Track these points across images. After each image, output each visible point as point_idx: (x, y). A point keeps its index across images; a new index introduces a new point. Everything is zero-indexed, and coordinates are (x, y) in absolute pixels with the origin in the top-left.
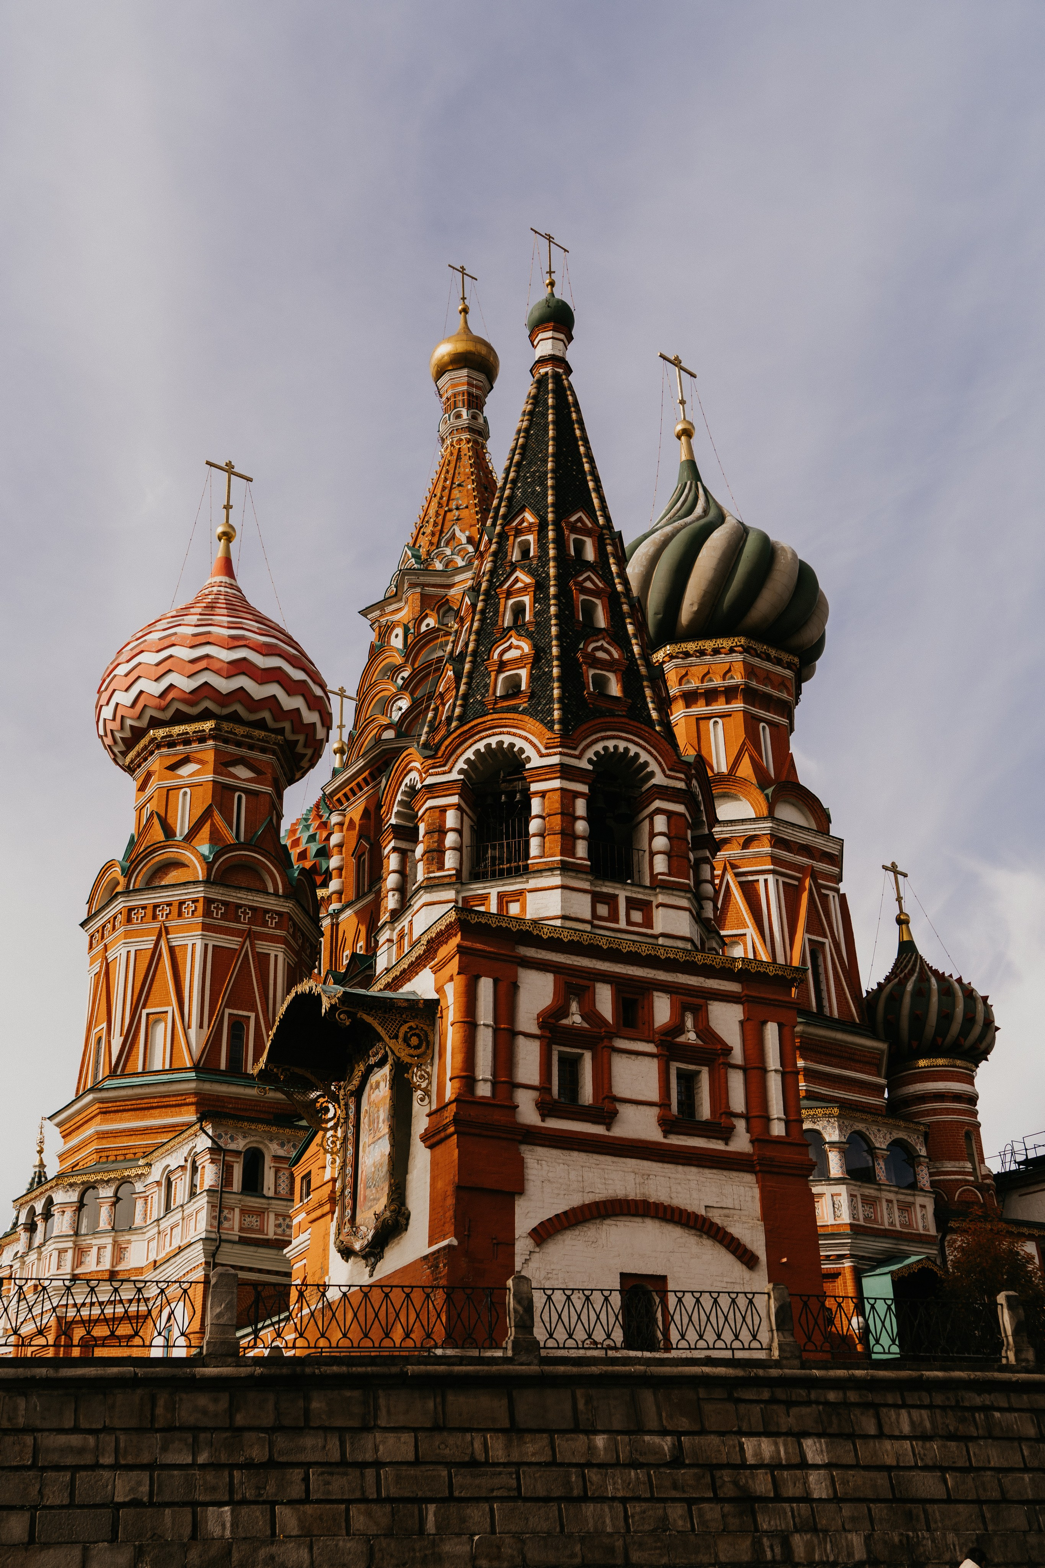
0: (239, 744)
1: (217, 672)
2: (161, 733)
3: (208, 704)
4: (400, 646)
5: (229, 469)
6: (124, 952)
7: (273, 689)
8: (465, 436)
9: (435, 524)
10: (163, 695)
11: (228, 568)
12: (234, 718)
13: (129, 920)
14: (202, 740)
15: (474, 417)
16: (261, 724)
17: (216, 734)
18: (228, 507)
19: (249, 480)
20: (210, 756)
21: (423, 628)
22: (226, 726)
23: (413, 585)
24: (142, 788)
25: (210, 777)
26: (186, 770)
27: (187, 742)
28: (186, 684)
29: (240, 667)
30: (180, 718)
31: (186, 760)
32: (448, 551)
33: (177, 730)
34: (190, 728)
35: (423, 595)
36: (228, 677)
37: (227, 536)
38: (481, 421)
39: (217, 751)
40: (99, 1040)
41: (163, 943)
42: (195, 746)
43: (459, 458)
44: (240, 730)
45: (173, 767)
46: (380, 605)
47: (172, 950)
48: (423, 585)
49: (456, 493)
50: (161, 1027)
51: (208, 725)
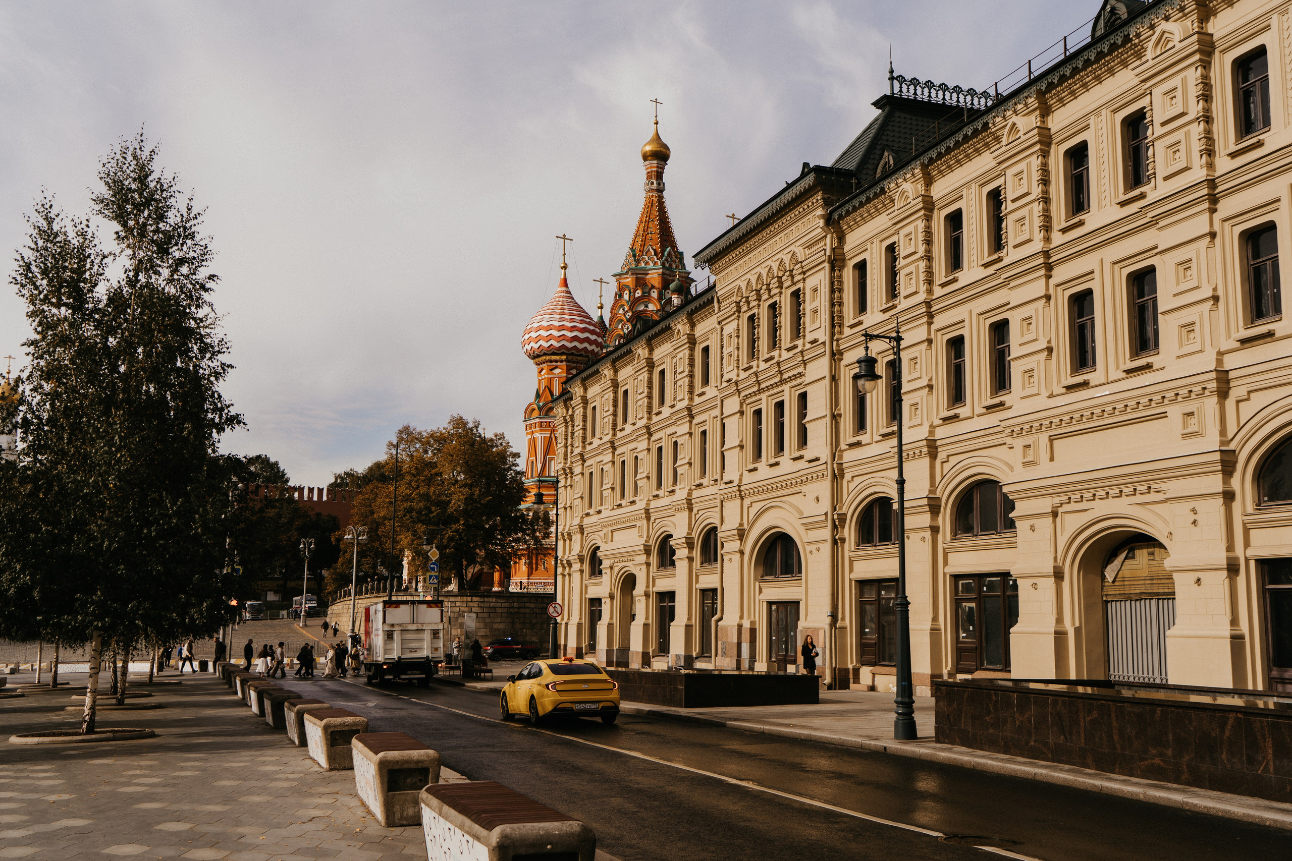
0: (574, 362)
1: (567, 341)
2: (548, 358)
3: (564, 350)
4: (628, 299)
5: (564, 237)
6: (540, 436)
7: (586, 345)
8: (655, 194)
9: (642, 241)
10: (549, 347)
11: (565, 283)
12: (572, 354)
13: (541, 426)
14: (562, 361)
15: (659, 184)
16: (581, 355)
17: (566, 360)
18: (564, 254)
19: (572, 240)
20: (565, 368)
21: (637, 295)
22: (570, 357)
23: (633, 274)
24: (540, 372)
25: (565, 375)
26: (557, 371)
27: (556, 361)
28: (557, 345)
29: (575, 338)
30: (554, 354)
31: (556, 367)
32: (647, 258)
33: (553, 357)
34: (557, 358)
35: (637, 278)
36: (571, 342)
37: (565, 268)
38: (662, 186)
39: (567, 365)
40: (532, 462)
41: (553, 435)
42: (559, 363)
43: (652, 205)
44: (575, 358)
45: (551, 370)
46: (620, 275)
47: (556, 437)
48: (637, 274)
49: (650, 224)
50: (553, 462)
51: (564, 357)
